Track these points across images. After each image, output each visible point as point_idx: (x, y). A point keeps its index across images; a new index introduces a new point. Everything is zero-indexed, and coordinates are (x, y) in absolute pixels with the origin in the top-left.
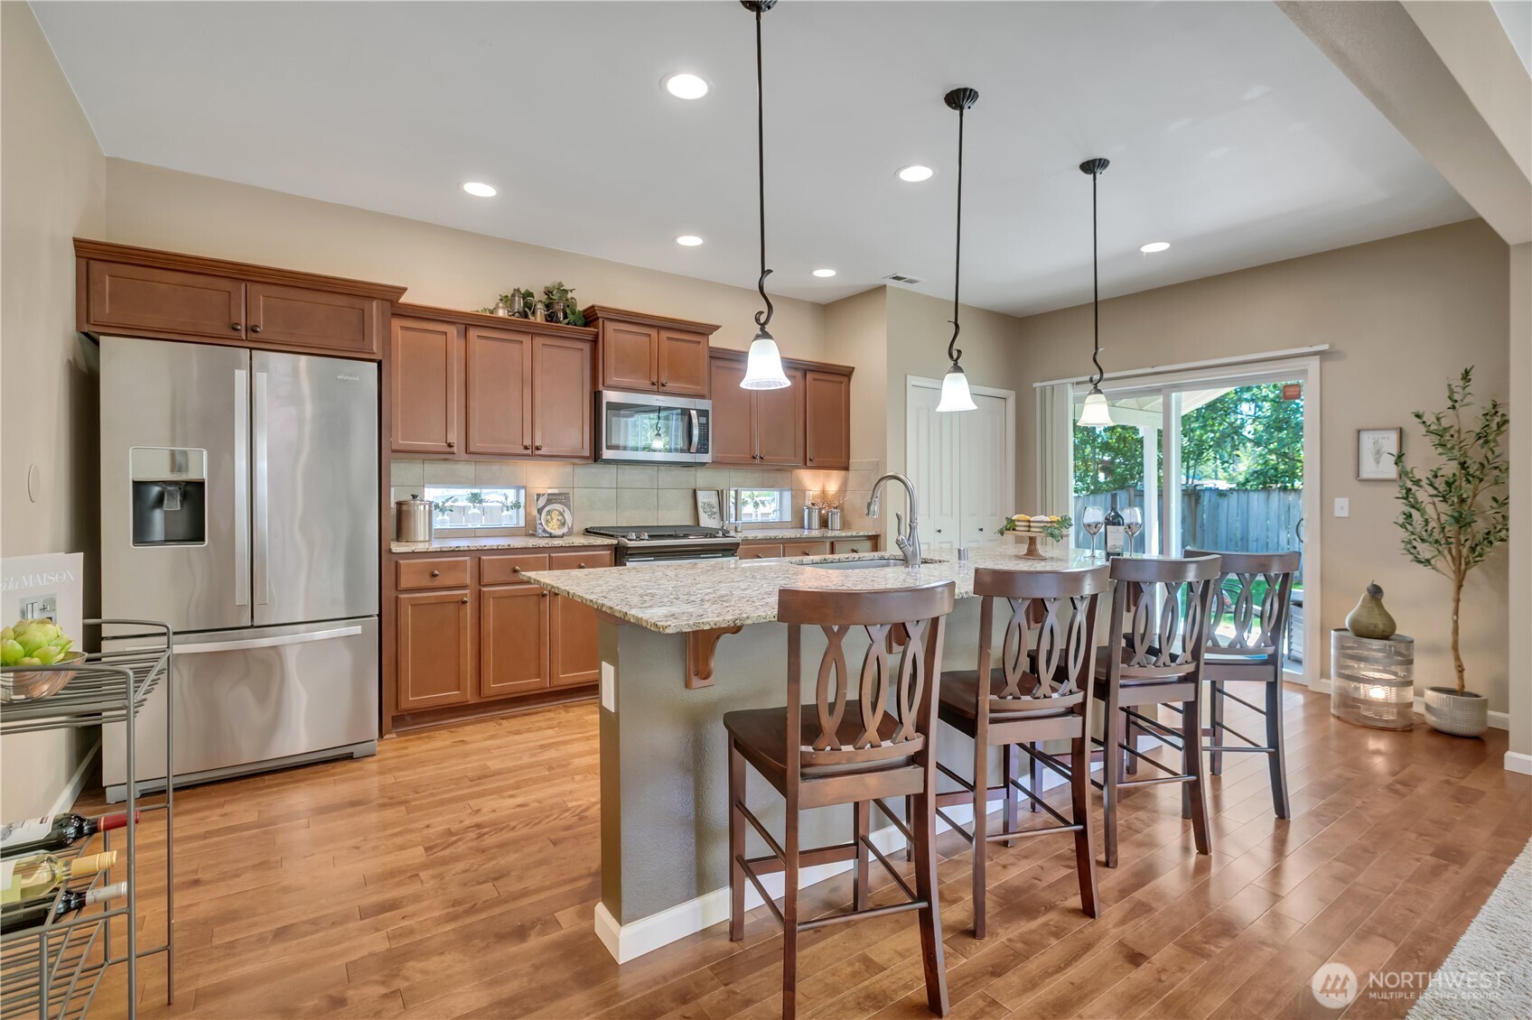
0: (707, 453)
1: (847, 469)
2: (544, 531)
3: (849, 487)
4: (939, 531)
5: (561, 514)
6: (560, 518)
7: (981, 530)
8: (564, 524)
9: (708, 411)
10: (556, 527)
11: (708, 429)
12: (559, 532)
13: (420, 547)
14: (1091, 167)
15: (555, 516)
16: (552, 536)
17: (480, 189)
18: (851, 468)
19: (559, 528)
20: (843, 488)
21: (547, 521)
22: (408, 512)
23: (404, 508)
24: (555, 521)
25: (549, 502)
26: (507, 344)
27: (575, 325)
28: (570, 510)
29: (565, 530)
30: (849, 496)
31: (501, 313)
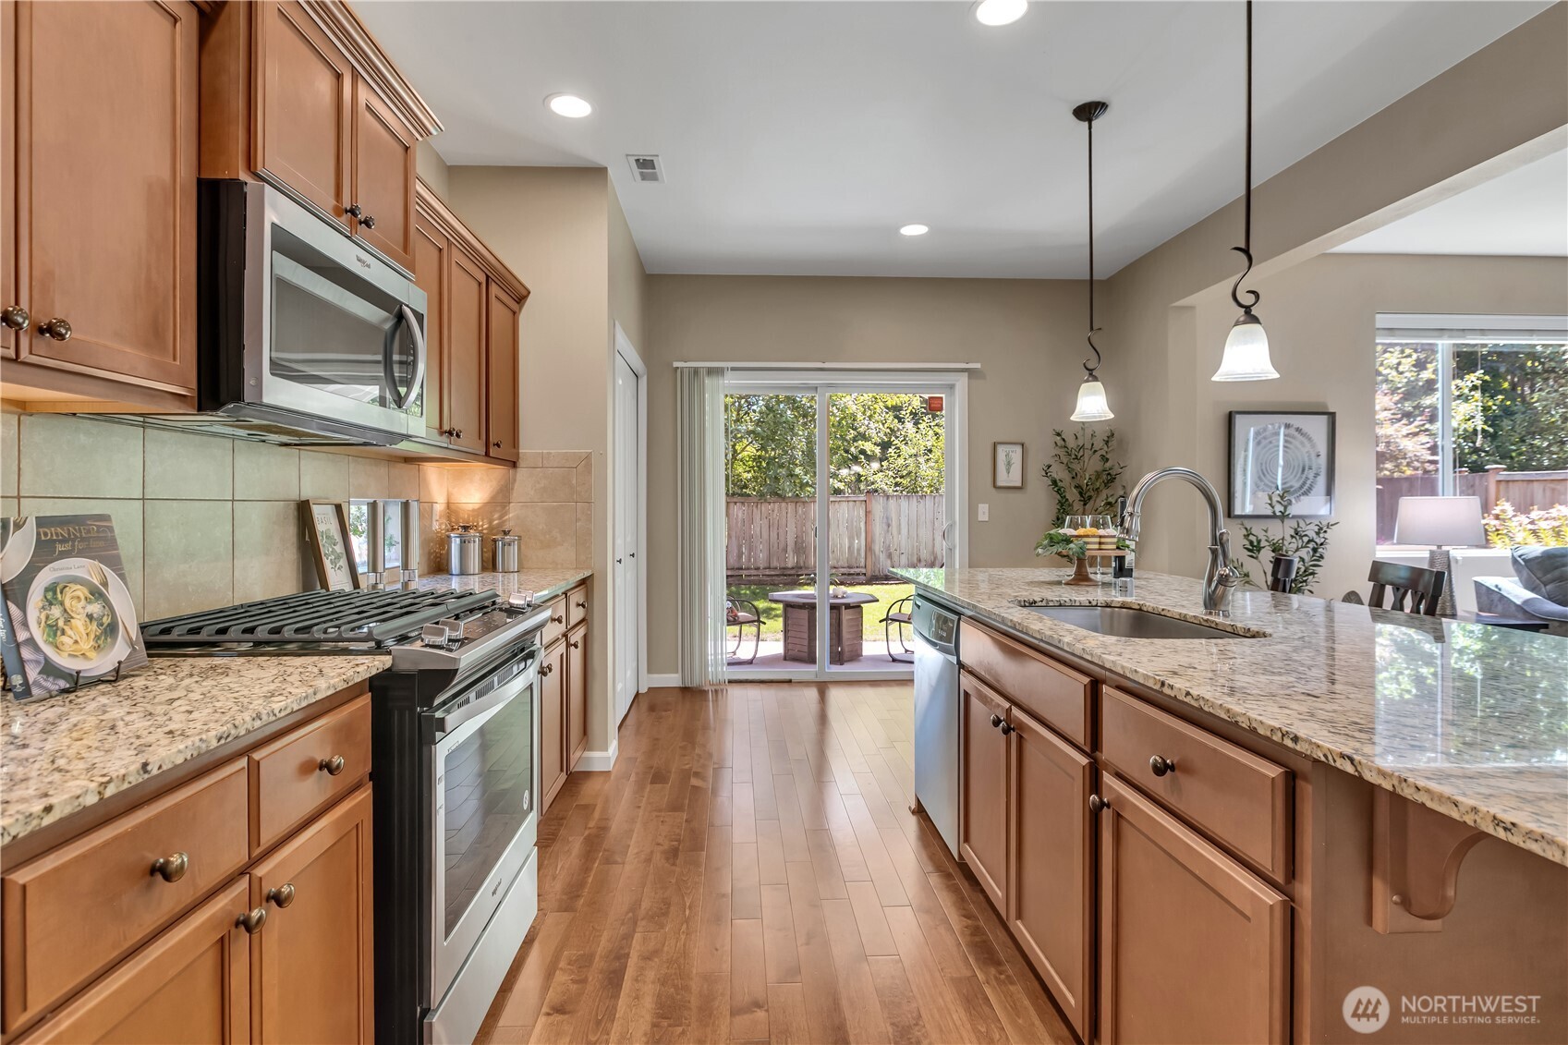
1: (514, 465)
3: (515, 495)
5: (97, 594)
8: (110, 629)
10: (84, 646)
12: (102, 667)
14: (1088, 112)
15: (78, 601)
18: (521, 463)
19: (97, 648)
20: (501, 499)
24: (77, 622)
25: (45, 552)
28: (122, 577)
29: (118, 653)
30: (513, 512)
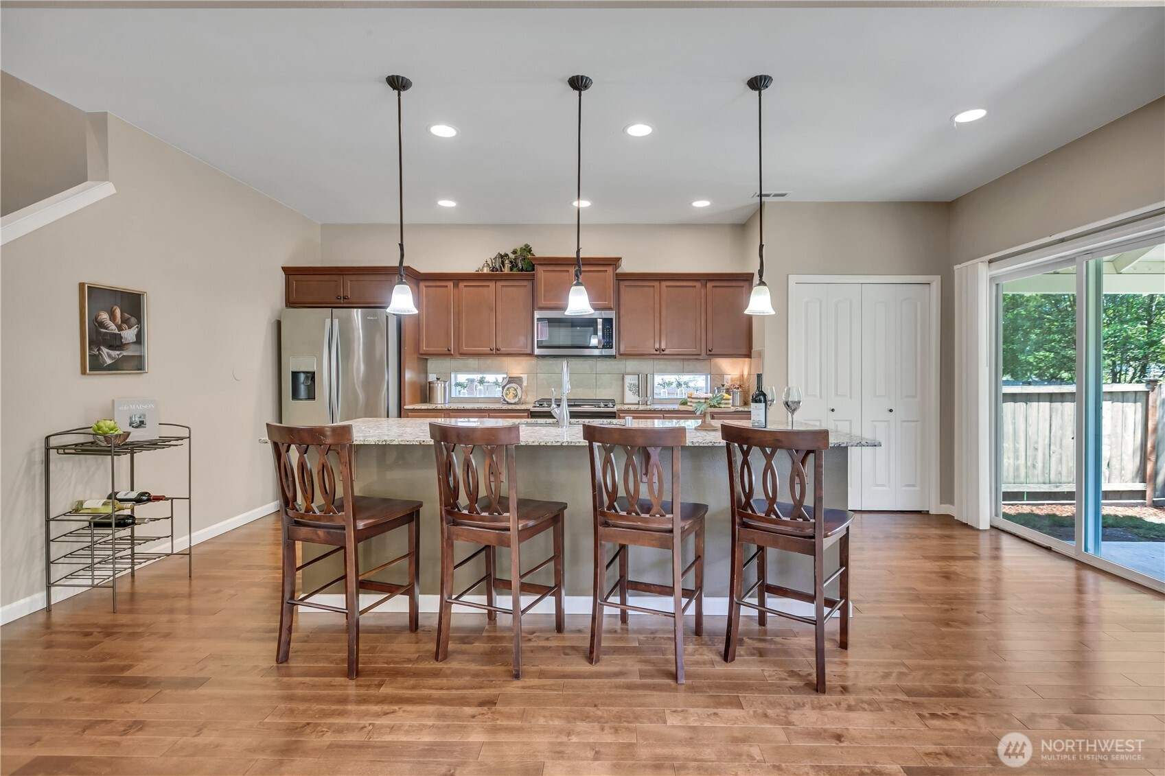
0: (612, 348)
1: (751, 358)
2: (504, 400)
4: (833, 410)
5: (515, 390)
6: (514, 392)
7: (891, 411)
8: (516, 396)
9: (612, 319)
10: (511, 398)
11: (612, 331)
12: (513, 401)
13: (439, 407)
15: (512, 391)
16: (508, 403)
17: (447, 203)
18: (753, 355)
20: (749, 373)
21: (507, 394)
22: (433, 387)
23: (431, 385)
24: (511, 394)
25: (509, 382)
26: (480, 288)
27: (527, 271)
28: (521, 388)
29: (516, 400)
30: (752, 379)
31: (486, 270)
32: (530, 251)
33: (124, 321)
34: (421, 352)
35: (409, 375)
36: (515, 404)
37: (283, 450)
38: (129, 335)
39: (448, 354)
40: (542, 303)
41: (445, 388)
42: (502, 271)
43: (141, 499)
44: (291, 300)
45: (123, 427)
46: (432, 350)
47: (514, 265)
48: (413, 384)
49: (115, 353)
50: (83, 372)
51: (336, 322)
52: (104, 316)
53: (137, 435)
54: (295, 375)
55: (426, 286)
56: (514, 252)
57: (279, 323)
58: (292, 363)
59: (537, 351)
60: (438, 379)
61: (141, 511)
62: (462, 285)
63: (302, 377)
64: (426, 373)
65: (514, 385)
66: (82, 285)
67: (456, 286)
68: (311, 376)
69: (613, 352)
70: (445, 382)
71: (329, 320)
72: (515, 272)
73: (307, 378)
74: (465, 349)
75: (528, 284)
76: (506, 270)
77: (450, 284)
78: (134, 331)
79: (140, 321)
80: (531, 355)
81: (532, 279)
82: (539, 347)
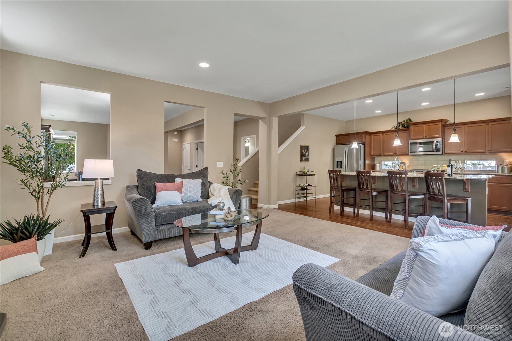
0: (440, 151)
9: (440, 141)
11: (440, 145)
12: (402, 170)
15: (401, 167)
17: (378, 112)
21: (399, 168)
23: (375, 165)
26: (390, 135)
27: (407, 128)
29: (403, 169)
31: (393, 129)
32: (410, 120)
33: (306, 152)
34: (372, 155)
35: (367, 162)
36: (402, 171)
37: (330, 174)
38: (307, 154)
39: (380, 156)
40: (412, 137)
41: (379, 166)
42: (399, 128)
43: (309, 185)
44: (337, 143)
45: (306, 172)
46: (375, 154)
47: (403, 126)
48: (369, 164)
49: (305, 158)
50: (300, 162)
51: (347, 148)
52: (303, 151)
53: (308, 173)
54: (337, 162)
55: (373, 136)
56: (404, 121)
57: (334, 149)
58: (337, 159)
59: (410, 154)
60: (377, 163)
61: (308, 188)
62: (384, 134)
63: (339, 162)
64: (374, 161)
65: (402, 165)
66: (301, 146)
67: (382, 135)
68: (341, 162)
69: (441, 153)
70: (379, 164)
71: (345, 148)
72: (403, 128)
73: (340, 163)
74: (385, 154)
75: (408, 132)
76: (401, 128)
77: (381, 134)
78: (307, 153)
79: (308, 152)
80: (408, 155)
81: (409, 130)
82: (410, 152)
